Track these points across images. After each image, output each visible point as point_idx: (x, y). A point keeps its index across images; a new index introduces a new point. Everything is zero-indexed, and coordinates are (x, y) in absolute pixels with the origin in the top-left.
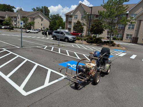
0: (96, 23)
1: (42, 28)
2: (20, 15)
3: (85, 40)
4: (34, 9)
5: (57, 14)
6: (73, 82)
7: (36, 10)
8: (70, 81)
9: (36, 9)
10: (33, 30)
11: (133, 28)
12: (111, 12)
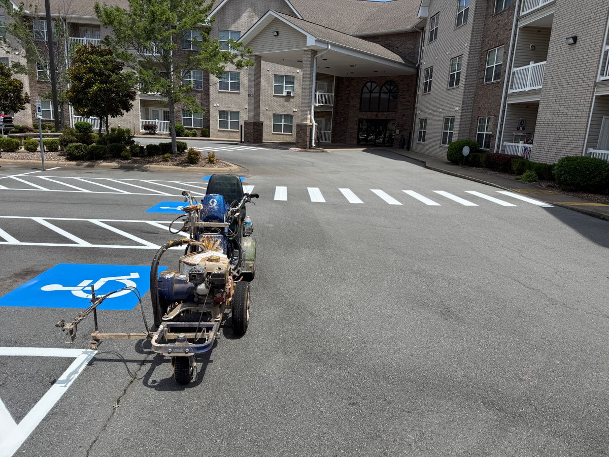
0: (91, 61)
3: (52, 148)
6: (143, 363)
8: (130, 365)
11: (236, 86)
12: (153, 14)
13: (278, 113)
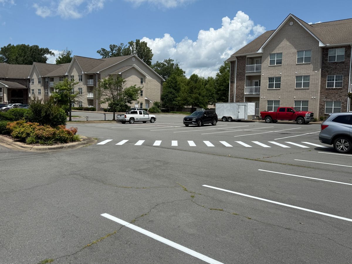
1: (141, 104)
2: (79, 71)
4: (104, 50)
5: (166, 61)
7: (109, 52)
9: (109, 49)
10: (141, 113)
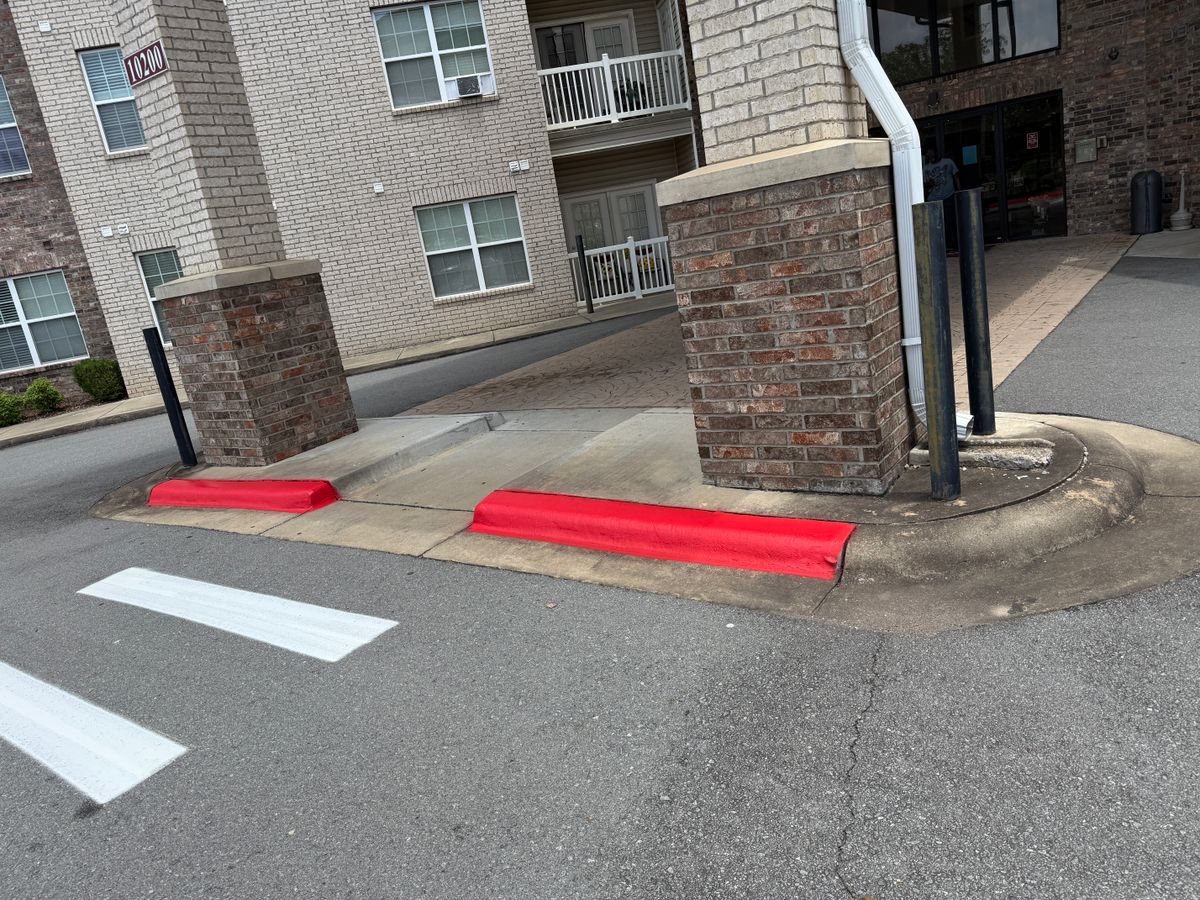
13: (438, 197)
